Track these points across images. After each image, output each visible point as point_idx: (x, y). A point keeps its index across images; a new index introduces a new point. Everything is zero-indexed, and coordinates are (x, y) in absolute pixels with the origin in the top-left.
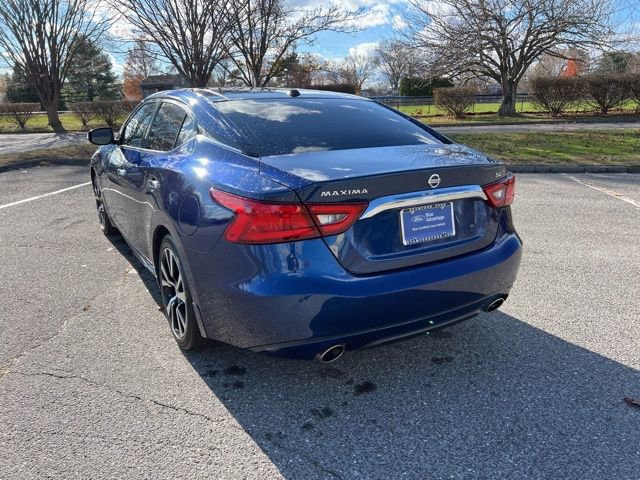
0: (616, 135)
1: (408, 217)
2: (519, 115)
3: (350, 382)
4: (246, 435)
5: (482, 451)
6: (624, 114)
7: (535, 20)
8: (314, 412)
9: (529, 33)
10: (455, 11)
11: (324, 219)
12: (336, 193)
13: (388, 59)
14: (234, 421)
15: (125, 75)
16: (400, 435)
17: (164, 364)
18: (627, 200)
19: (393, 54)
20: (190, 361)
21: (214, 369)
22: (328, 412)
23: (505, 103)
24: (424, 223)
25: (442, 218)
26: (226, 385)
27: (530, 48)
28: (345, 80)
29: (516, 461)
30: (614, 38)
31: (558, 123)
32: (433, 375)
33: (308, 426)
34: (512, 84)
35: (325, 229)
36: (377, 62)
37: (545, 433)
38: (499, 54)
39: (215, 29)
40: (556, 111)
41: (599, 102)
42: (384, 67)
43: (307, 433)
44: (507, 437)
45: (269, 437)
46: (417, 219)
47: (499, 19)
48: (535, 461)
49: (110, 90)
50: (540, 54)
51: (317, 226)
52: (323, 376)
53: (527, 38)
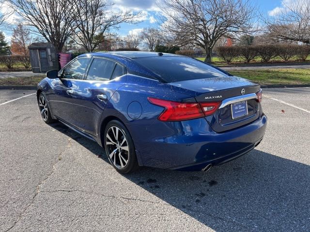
0: (258, 72)
1: (234, 107)
2: (213, 63)
3: (205, 181)
4: (173, 207)
5: (273, 203)
6: (256, 63)
7: (218, 21)
8: (198, 195)
9: (216, 27)
10: (184, 16)
11: (206, 109)
12: (210, 98)
13: (147, 37)
14: (164, 202)
15: (12, 42)
16: (238, 200)
17: (116, 181)
18: (274, 99)
19: (150, 34)
20: (128, 178)
21: (141, 181)
22: (203, 195)
23: (207, 57)
24: (238, 110)
25: (244, 107)
26: (151, 187)
27: (217, 33)
28: (127, 46)
29: (288, 205)
30: (251, 30)
31: (231, 67)
32: (237, 175)
33: (198, 201)
34: (209, 49)
35: (206, 113)
36: (142, 38)
37: (292, 194)
38: (204, 36)
39: (66, 20)
40: (229, 61)
41: (246, 58)
42: (146, 40)
43: (199, 204)
44: (279, 196)
45: (184, 207)
46: (236, 108)
47: (203, 20)
48: (294, 204)
49: (4, 50)
50: (221, 36)
51: (203, 112)
52: (192, 180)
53: (215, 29)
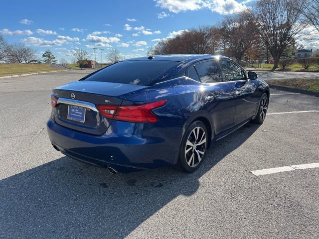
1: (71, 109)
24: (74, 113)
25: (81, 113)
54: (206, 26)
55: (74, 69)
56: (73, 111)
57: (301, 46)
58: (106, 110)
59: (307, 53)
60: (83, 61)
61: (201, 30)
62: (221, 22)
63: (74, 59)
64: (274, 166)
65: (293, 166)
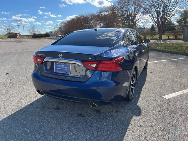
1: (56, 65)
12: (39, 54)
24: (61, 67)
25: (67, 67)
51: (37, 61)
54: (90, 13)
55: (5, 39)
56: (59, 66)
57: (139, 26)
58: (90, 65)
59: (143, 30)
60: (11, 34)
61: (87, 15)
62: (99, 11)
63: (4, 32)
64: (172, 93)
65: (181, 91)
